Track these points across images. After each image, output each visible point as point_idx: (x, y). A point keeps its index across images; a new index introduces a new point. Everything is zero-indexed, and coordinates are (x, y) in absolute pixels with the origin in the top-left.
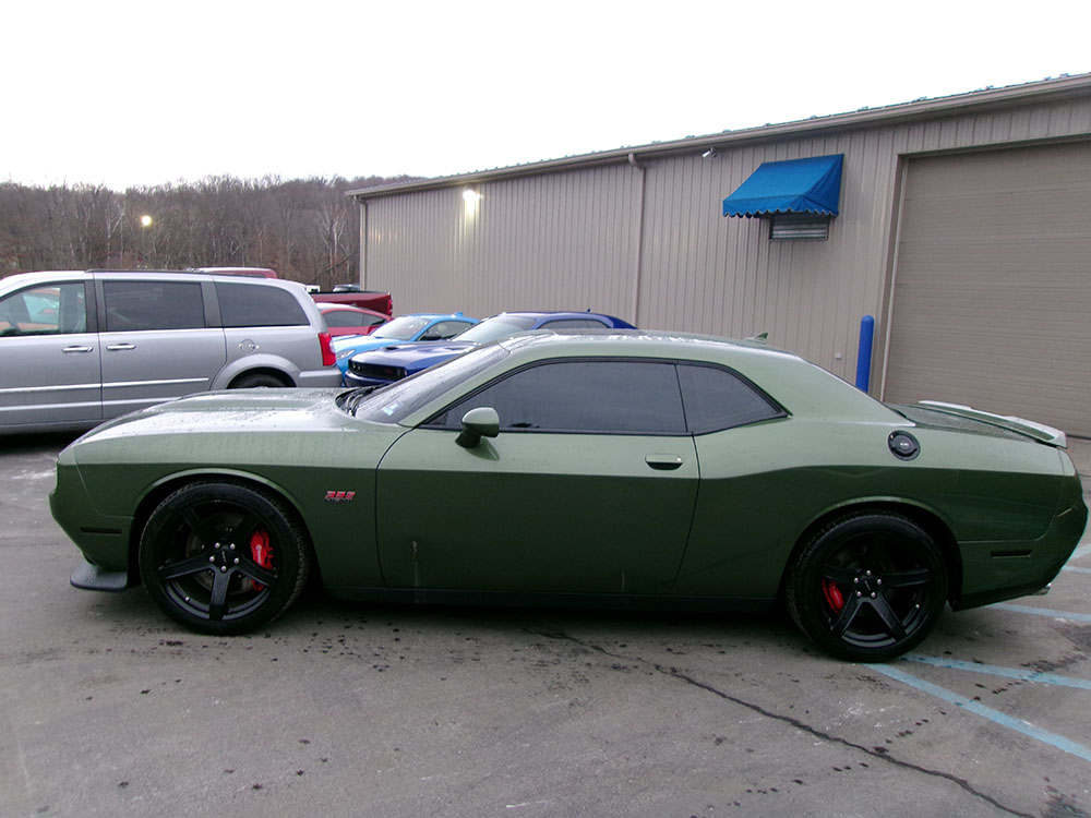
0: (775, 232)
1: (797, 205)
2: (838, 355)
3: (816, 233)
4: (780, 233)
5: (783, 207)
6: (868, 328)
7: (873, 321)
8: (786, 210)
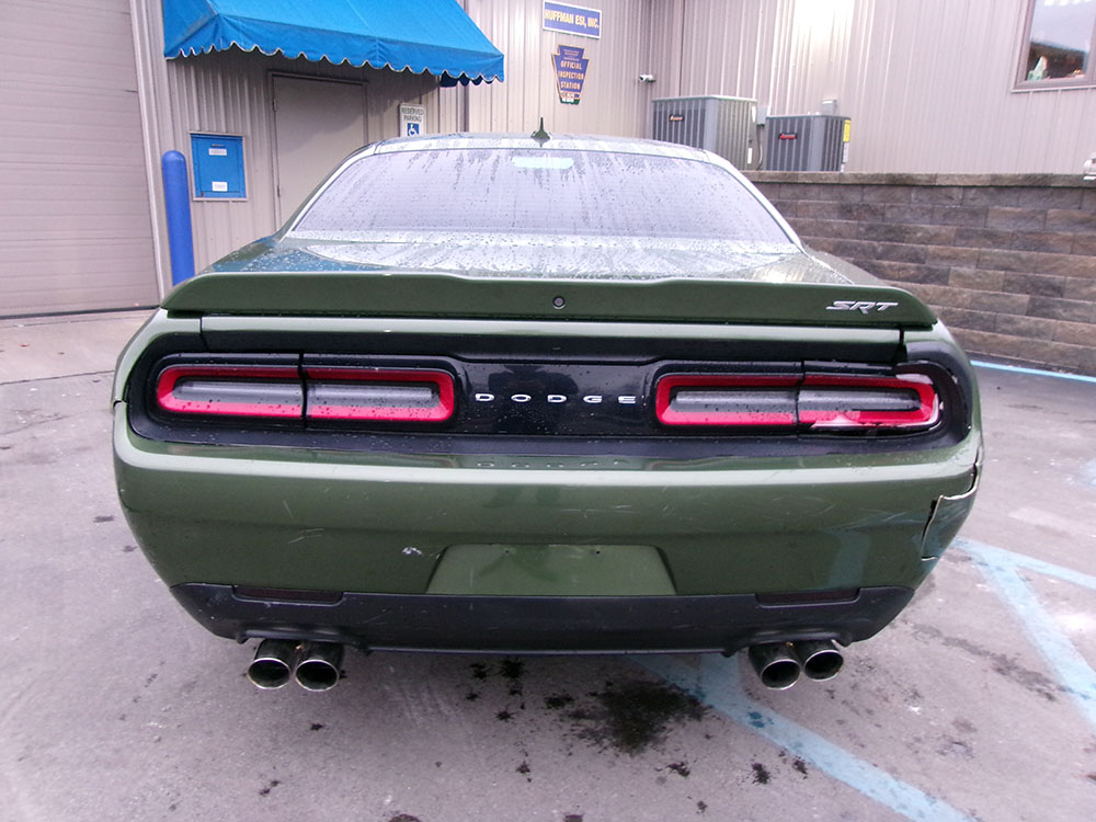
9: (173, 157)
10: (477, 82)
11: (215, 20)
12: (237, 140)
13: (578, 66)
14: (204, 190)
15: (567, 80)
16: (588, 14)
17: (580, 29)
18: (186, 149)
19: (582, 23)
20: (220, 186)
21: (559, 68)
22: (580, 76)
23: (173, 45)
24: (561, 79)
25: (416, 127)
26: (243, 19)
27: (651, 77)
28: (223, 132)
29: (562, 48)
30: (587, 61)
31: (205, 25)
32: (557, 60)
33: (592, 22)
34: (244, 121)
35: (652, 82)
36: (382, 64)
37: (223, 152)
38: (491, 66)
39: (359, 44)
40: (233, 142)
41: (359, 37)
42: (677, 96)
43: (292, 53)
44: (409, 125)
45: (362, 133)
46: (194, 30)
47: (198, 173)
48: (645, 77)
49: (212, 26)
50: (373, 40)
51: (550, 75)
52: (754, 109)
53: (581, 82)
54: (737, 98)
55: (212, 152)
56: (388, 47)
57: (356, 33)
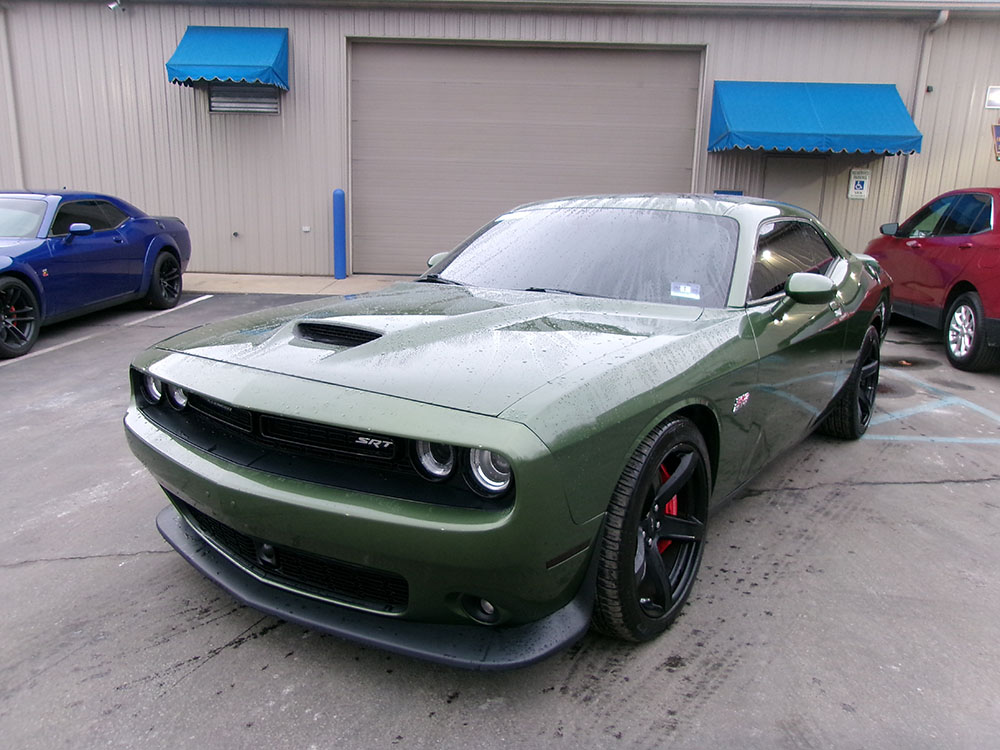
0: (213, 104)
1: (265, 77)
2: (307, 229)
3: (264, 107)
4: (222, 104)
5: (252, 78)
6: (339, 201)
7: (344, 195)
8: (254, 81)
11: (729, 134)
21: (998, 136)
23: (711, 145)
24: (998, 143)
25: (862, 183)
26: (743, 133)
28: (733, 189)
31: (725, 137)
32: (997, 128)
34: (746, 183)
36: (826, 149)
38: (912, 144)
39: (811, 139)
41: (809, 135)
43: (768, 147)
44: (857, 183)
45: (821, 187)
46: (720, 138)
49: (728, 137)
50: (822, 135)
51: (988, 141)
56: (832, 139)
57: (809, 132)
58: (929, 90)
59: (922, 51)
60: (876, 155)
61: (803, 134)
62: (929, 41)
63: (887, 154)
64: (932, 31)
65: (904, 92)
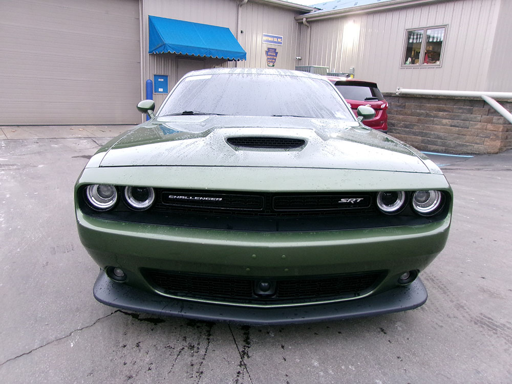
9: (149, 81)
10: (239, 60)
11: (164, 45)
12: (167, 76)
13: (274, 54)
14: (157, 91)
15: (270, 59)
16: (278, 38)
17: (275, 42)
18: (152, 79)
19: (276, 40)
20: (161, 90)
21: (268, 55)
22: (275, 58)
23: (151, 50)
24: (268, 59)
26: (172, 45)
27: (300, 58)
28: (163, 74)
29: (269, 49)
30: (277, 53)
31: (162, 46)
32: (267, 53)
33: (279, 40)
34: (169, 71)
35: (300, 59)
36: (209, 56)
37: (163, 80)
38: (243, 56)
39: (202, 50)
40: (165, 77)
41: (202, 48)
42: (307, 65)
43: (184, 53)
46: (158, 47)
47: (155, 86)
48: (298, 58)
49: (164, 46)
50: (207, 49)
51: (265, 57)
52: (328, 70)
53: (275, 59)
54: (321, 66)
55: (159, 80)
56: (211, 51)
57: (202, 47)
58: (242, 32)
59: (238, 13)
60: (224, 59)
61: (199, 48)
62: (240, 9)
63: (229, 60)
64: (241, 5)
65: (233, 31)
